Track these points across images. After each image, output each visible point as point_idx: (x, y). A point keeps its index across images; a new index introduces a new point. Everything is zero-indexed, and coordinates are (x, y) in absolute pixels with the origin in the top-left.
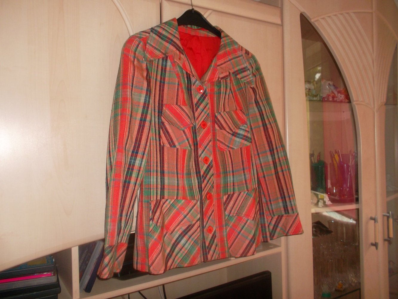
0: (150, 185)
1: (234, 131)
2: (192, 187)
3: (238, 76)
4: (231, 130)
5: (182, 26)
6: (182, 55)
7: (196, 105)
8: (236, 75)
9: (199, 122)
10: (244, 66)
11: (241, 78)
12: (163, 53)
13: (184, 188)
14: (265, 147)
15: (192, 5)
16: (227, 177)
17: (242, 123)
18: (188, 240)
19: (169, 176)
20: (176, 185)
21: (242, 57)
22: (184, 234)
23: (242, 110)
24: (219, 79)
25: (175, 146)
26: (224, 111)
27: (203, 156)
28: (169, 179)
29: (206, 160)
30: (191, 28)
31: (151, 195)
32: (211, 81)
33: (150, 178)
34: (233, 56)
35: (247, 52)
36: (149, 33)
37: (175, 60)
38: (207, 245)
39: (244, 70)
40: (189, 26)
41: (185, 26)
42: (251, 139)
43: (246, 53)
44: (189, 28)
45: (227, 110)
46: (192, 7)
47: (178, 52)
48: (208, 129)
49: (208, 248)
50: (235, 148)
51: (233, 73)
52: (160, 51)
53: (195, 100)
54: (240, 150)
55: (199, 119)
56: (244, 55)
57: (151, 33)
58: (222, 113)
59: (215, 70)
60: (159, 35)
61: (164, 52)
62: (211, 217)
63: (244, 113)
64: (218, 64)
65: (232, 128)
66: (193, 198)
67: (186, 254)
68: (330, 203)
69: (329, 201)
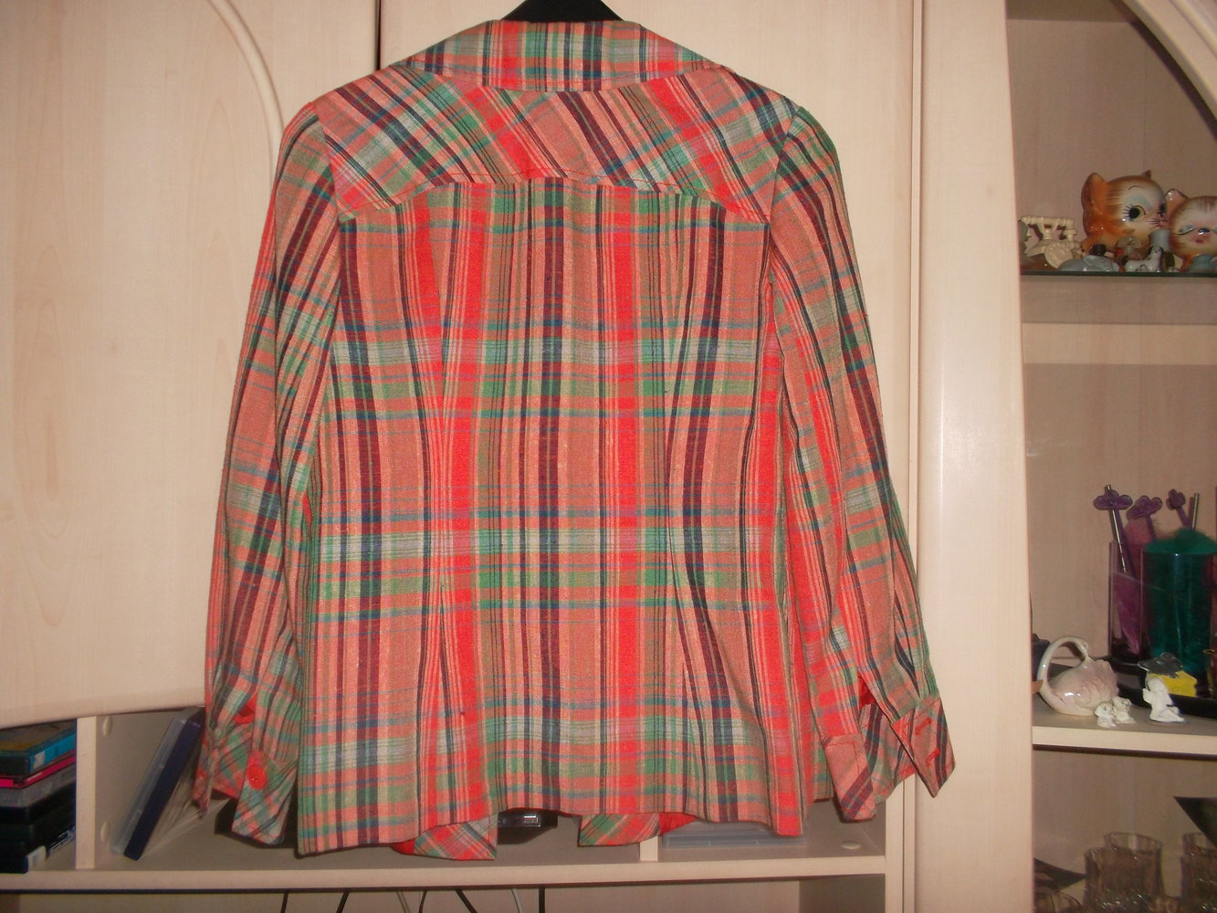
68: (1173, 715)
69: (1168, 706)
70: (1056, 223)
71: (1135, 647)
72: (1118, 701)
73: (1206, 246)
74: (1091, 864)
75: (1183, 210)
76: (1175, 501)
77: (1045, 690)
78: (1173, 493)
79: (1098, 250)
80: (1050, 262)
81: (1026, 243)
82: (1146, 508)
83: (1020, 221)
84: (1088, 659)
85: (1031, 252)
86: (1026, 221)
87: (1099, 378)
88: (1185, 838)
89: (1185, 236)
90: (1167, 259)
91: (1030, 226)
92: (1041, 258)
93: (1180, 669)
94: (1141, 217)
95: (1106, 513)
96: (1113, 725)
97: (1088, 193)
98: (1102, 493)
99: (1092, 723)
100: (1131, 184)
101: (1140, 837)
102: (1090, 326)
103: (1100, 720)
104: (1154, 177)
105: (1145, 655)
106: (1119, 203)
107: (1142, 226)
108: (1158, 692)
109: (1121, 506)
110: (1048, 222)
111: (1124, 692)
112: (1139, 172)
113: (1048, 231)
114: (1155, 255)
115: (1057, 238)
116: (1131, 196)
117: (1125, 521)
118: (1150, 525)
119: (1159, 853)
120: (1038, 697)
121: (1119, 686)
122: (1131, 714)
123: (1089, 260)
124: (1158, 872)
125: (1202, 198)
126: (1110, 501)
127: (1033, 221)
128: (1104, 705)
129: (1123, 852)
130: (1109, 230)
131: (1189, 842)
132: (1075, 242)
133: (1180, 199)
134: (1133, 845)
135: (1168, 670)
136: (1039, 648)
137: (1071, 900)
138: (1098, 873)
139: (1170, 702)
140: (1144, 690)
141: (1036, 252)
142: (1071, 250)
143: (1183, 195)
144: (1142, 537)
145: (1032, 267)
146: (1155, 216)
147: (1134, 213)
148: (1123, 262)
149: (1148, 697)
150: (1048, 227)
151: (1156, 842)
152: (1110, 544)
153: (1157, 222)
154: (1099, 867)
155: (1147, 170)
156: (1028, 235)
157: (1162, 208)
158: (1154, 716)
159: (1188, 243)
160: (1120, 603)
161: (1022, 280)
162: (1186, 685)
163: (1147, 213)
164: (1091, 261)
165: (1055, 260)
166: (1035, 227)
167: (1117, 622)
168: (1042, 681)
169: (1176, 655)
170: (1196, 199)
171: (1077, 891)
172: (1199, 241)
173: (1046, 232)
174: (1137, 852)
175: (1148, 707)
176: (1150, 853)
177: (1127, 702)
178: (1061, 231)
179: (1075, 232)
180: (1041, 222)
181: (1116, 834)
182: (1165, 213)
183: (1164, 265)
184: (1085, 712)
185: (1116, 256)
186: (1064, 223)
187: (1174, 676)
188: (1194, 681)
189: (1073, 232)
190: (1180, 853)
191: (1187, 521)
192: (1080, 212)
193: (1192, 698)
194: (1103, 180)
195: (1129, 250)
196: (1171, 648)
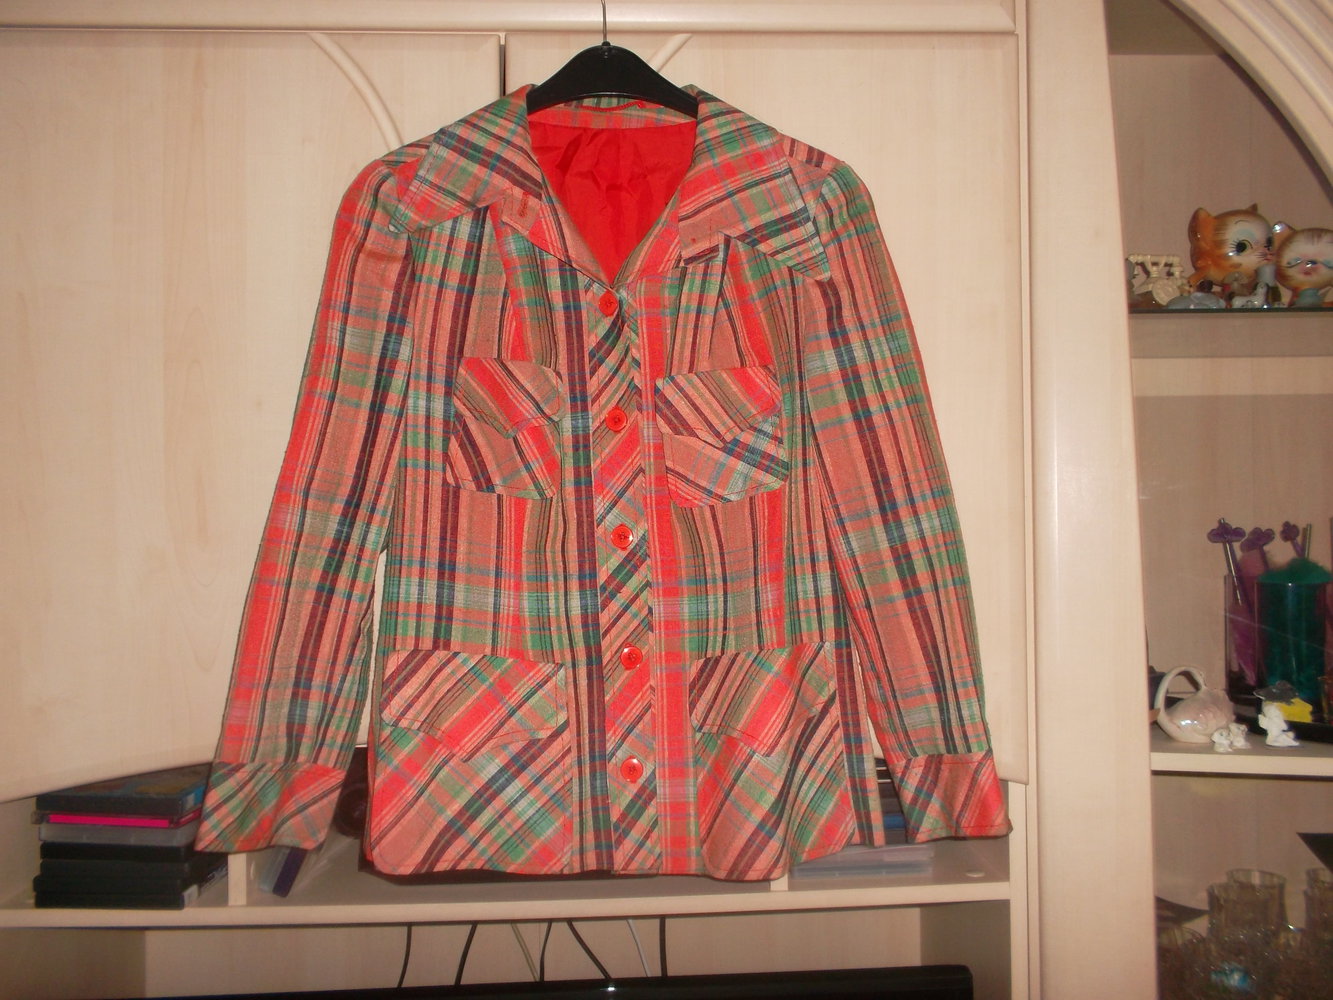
0: (398, 603)
1: (728, 437)
2: (546, 620)
3: (762, 247)
4: (718, 435)
5: (562, 105)
6: (532, 201)
7: (592, 355)
8: (753, 244)
9: (600, 412)
10: (791, 209)
11: (774, 254)
12: (466, 202)
13: (517, 620)
14: (864, 497)
15: (605, 32)
16: (707, 599)
17: (763, 411)
18: (529, 789)
19: (468, 581)
20: (491, 610)
21: (789, 177)
22: (516, 766)
23: (771, 367)
24: (680, 261)
25: (490, 487)
26: (691, 370)
27: (612, 520)
28: (467, 591)
29: (621, 535)
30: (597, 109)
31: (396, 635)
32: (650, 271)
33: (400, 581)
34: (746, 177)
35: (815, 157)
36: (427, 147)
37: (505, 219)
38: (614, 819)
39: (789, 223)
40: (588, 102)
41: (574, 103)
42: (787, 466)
43: (809, 161)
44: (588, 108)
45: (703, 365)
46: (605, 37)
47: (518, 192)
48: (631, 434)
49: (616, 830)
50: (733, 498)
51: (743, 237)
52: (453, 195)
53: (593, 337)
54: (748, 505)
55: (603, 399)
56: (796, 170)
57: (435, 147)
58: (680, 379)
59: (669, 234)
60: (463, 148)
61: (469, 198)
62: (640, 726)
63: (775, 376)
64: (683, 213)
65: (721, 429)
66: (547, 654)
67: (515, 833)
68: (1289, 740)
69: (1284, 731)
70: (1163, 261)
71: (1251, 678)
72: (1234, 727)
73: (1314, 278)
74: (1213, 899)
75: (1291, 243)
76: (1289, 532)
77: (1163, 718)
78: (1287, 525)
79: (1205, 286)
80: (1157, 299)
81: (1134, 281)
82: (1261, 538)
83: (1127, 260)
84: (1204, 688)
85: (1139, 290)
86: (1133, 259)
87: (1211, 409)
88: (1308, 873)
89: (1293, 269)
90: (1273, 294)
91: (1137, 264)
92: (1149, 295)
93: (1295, 696)
94: (1248, 251)
95: (1220, 546)
96: (1230, 750)
97: (1195, 226)
98: (1215, 525)
99: (1209, 748)
100: (1237, 218)
101: (1263, 873)
102: (1200, 360)
103: (1216, 745)
104: (1260, 211)
105: (1261, 684)
106: (1224, 238)
107: (1250, 260)
108: (1273, 718)
109: (1234, 538)
110: (1155, 259)
111: (1240, 719)
112: (1245, 206)
113: (1155, 268)
114: (1261, 291)
115: (1164, 275)
116: (1236, 231)
117: (1239, 554)
118: (1263, 555)
119: (1281, 888)
120: (1155, 725)
121: (1236, 714)
122: (1247, 739)
123: (1196, 297)
124: (1282, 906)
125: (1310, 230)
126: (1223, 533)
127: (1140, 259)
128: (1220, 731)
129: (1246, 887)
130: (1217, 265)
131: (1313, 877)
132: (1182, 277)
133: (1288, 232)
134: (1256, 880)
135: (1283, 697)
136: (1155, 679)
137: (1193, 934)
138: (1220, 908)
139: (1285, 727)
140: (1260, 716)
141: (1144, 290)
142: (1179, 287)
143: (1290, 227)
144: (1256, 569)
145: (1141, 305)
146: (1262, 250)
147: (1241, 247)
148: (1230, 297)
149: (1263, 722)
150: (1155, 264)
151: (1279, 877)
152: (1225, 577)
153: (1264, 255)
154: (1222, 902)
155: (1252, 203)
156: (1136, 273)
157: (1269, 242)
158: (1270, 740)
159: (1297, 276)
160: (1237, 636)
161: (1130, 318)
162: (1302, 711)
163: (1254, 247)
164: (1197, 298)
165: (1163, 296)
166: (1142, 265)
167: (1234, 655)
168: (1159, 710)
169: (1292, 683)
170: (1303, 231)
171: (1200, 926)
172: (1307, 273)
173: (1153, 270)
174: (1261, 886)
175: (1263, 733)
176: (1273, 887)
177: (1243, 727)
178: (1167, 268)
179: (1182, 267)
180: (1148, 259)
181: (1238, 870)
182: (1272, 246)
183: (1270, 300)
184: (1201, 739)
185: (1223, 290)
186: (1171, 260)
187: (1289, 702)
188: (1309, 708)
189: (1181, 269)
190: (1304, 887)
191: (1301, 550)
192: (1187, 246)
193: (1308, 724)
194: (1209, 215)
195: (1235, 286)
196: (1286, 677)
